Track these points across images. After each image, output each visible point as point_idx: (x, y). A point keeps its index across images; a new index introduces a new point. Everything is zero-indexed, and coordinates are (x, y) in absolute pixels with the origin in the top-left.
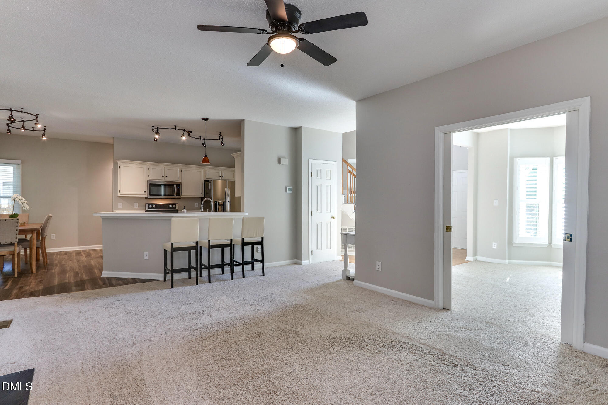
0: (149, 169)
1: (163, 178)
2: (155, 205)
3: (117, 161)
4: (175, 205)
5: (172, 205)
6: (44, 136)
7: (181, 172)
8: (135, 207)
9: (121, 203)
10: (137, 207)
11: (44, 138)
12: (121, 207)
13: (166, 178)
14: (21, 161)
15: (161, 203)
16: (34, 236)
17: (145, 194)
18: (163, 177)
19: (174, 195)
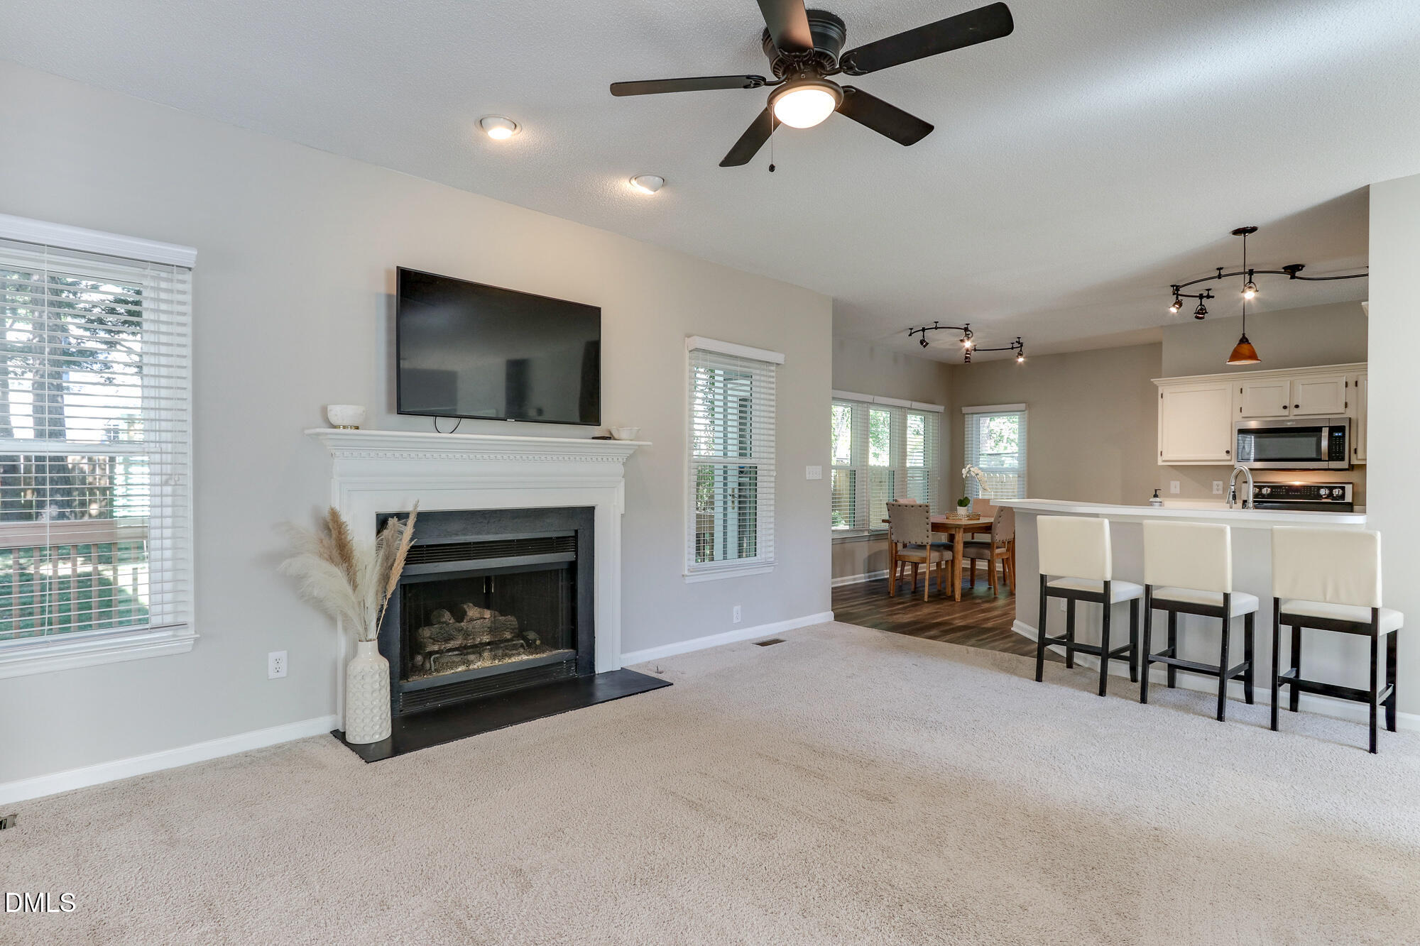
0: (1241, 389)
1: (1286, 412)
2: (1269, 487)
3: (1155, 383)
4: (1343, 488)
5: (1331, 489)
6: (1021, 355)
7: (1356, 385)
8: (1215, 492)
9: (1179, 482)
10: (1221, 492)
11: (1021, 360)
12: (1177, 491)
13: (1296, 411)
14: (1024, 405)
15: (1297, 483)
16: (959, 537)
17: (1229, 458)
18: (1285, 407)
19: (1320, 460)
